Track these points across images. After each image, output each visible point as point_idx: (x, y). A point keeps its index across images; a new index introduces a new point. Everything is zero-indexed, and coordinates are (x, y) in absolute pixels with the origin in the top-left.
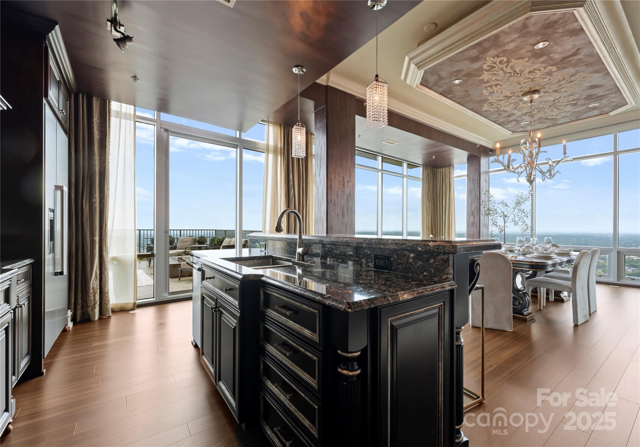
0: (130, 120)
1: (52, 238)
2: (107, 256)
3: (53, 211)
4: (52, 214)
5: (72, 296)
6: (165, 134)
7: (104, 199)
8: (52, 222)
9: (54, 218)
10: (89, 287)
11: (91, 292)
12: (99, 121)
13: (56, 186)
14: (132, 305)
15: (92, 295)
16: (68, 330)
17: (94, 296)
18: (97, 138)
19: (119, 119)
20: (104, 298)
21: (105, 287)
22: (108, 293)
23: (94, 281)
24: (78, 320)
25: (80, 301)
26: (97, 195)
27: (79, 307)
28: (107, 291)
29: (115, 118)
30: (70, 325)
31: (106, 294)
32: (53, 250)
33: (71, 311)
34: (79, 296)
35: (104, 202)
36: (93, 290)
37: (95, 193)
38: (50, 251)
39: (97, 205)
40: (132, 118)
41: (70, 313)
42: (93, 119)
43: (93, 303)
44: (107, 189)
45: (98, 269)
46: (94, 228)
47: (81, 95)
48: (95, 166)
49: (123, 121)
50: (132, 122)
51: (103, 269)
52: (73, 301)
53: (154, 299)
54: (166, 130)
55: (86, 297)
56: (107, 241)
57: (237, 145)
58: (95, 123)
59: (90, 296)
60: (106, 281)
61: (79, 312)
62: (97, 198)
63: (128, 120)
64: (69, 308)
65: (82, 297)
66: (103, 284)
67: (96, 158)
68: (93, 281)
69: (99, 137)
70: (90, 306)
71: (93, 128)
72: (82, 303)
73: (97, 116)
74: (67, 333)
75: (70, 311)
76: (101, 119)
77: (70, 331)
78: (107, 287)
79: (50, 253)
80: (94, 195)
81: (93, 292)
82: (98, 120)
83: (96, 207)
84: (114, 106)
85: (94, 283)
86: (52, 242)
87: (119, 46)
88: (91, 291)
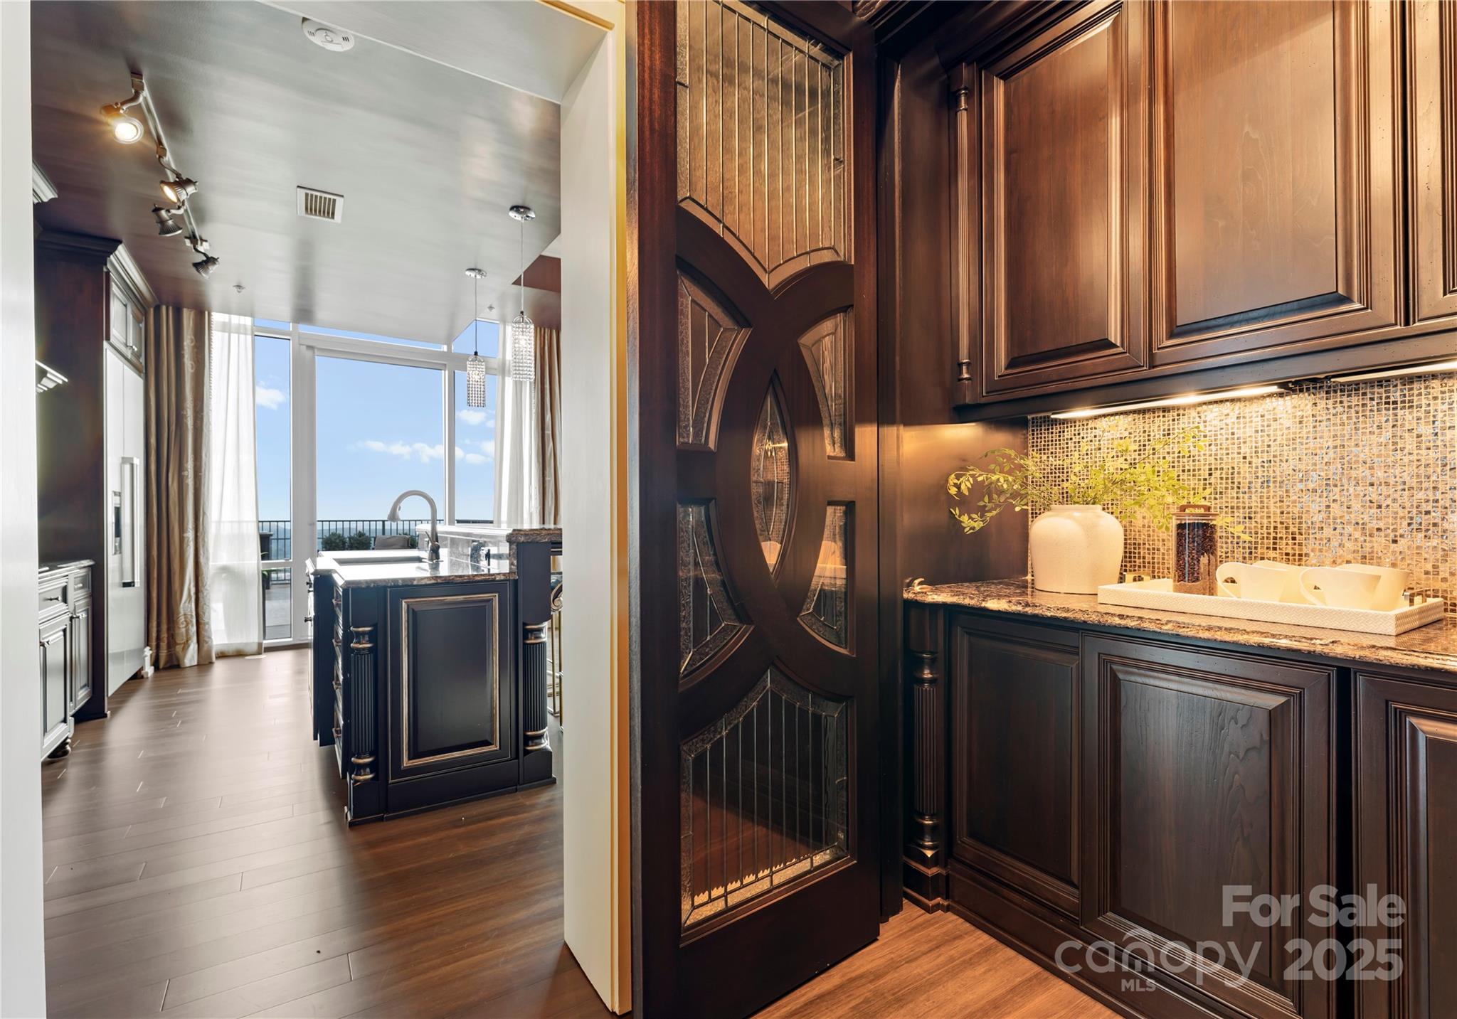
0: (246, 334)
1: (118, 533)
2: (207, 563)
3: (119, 494)
4: (118, 498)
5: (152, 627)
6: (308, 354)
7: (201, 472)
8: (118, 511)
9: (120, 504)
10: (179, 613)
11: (181, 621)
12: (193, 344)
13: (123, 458)
14: (255, 648)
15: (184, 626)
16: (145, 676)
17: (186, 626)
18: (189, 374)
19: (227, 334)
20: (203, 632)
21: (204, 613)
22: (208, 623)
23: (187, 604)
24: (161, 666)
25: (164, 635)
26: (190, 465)
27: (164, 645)
28: (206, 620)
29: (220, 334)
30: (149, 670)
31: (205, 626)
32: (119, 550)
33: (150, 650)
34: (164, 627)
35: (200, 476)
36: (185, 618)
37: (187, 462)
38: (116, 550)
39: (190, 482)
40: (249, 332)
41: (148, 652)
42: (183, 342)
43: (185, 638)
44: (206, 456)
45: (193, 584)
46: (186, 519)
47: (164, 308)
48: (186, 418)
49: (234, 336)
50: (249, 338)
51: (200, 585)
52: (154, 635)
53: (291, 639)
54: (310, 347)
55: (174, 628)
56: (206, 540)
57: (445, 365)
58: (186, 348)
59: (179, 628)
60: (205, 604)
61: (164, 653)
62: (189, 470)
63: (242, 334)
64: (148, 643)
65: (168, 629)
66: (200, 609)
67: (188, 406)
68: (185, 603)
69: (193, 371)
70: (180, 644)
71: (184, 357)
72: (168, 638)
73: (189, 337)
74: (144, 680)
75: (148, 648)
76: (196, 341)
77: (147, 678)
78: (207, 614)
79: (115, 554)
80: (185, 465)
81: (186, 621)
82: (192, 342)
83: (188, 485)
84: (217, 318)
85: (186, 606)
86: (118, 539)
87: (199, 271)
88: (182, 619)
